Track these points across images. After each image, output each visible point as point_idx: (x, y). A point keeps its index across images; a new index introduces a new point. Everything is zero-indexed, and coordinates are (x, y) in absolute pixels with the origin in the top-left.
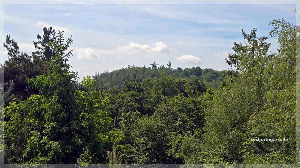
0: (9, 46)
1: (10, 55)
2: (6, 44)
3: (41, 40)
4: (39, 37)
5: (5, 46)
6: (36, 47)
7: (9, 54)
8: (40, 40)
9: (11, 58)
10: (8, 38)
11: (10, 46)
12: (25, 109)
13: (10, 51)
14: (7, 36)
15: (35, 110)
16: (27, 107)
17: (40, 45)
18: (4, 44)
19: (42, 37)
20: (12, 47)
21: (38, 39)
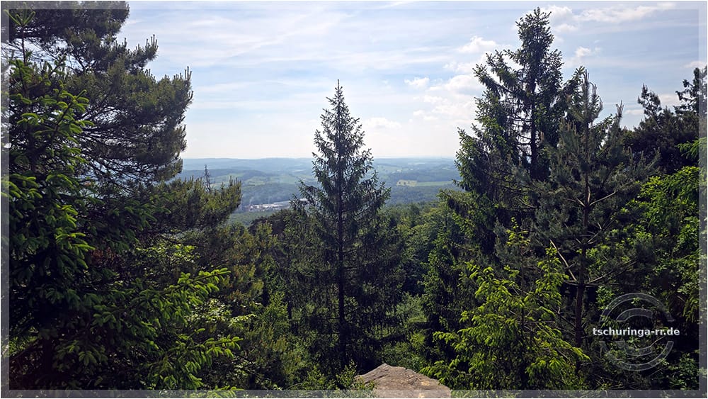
0: (646, 102)
1: (647, 114)
2: (642, 99)
3: (689, 88)
4: (686, 84)
5: (639, 102)
6: (681, 98)
7: (646, 112)
8: (687, 87)
9: (648, 118)
10: (645, 91)
11: (648, 101)
12: (675, 185)
13: (647, 108)
14: (644, 88)
15: (690, 188)
16: (679, 183)
17: (687, 96)
18: (639, 100)
19: (692, 83)
20: (650, 102)
21: (685, 86)
